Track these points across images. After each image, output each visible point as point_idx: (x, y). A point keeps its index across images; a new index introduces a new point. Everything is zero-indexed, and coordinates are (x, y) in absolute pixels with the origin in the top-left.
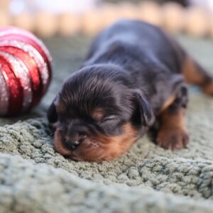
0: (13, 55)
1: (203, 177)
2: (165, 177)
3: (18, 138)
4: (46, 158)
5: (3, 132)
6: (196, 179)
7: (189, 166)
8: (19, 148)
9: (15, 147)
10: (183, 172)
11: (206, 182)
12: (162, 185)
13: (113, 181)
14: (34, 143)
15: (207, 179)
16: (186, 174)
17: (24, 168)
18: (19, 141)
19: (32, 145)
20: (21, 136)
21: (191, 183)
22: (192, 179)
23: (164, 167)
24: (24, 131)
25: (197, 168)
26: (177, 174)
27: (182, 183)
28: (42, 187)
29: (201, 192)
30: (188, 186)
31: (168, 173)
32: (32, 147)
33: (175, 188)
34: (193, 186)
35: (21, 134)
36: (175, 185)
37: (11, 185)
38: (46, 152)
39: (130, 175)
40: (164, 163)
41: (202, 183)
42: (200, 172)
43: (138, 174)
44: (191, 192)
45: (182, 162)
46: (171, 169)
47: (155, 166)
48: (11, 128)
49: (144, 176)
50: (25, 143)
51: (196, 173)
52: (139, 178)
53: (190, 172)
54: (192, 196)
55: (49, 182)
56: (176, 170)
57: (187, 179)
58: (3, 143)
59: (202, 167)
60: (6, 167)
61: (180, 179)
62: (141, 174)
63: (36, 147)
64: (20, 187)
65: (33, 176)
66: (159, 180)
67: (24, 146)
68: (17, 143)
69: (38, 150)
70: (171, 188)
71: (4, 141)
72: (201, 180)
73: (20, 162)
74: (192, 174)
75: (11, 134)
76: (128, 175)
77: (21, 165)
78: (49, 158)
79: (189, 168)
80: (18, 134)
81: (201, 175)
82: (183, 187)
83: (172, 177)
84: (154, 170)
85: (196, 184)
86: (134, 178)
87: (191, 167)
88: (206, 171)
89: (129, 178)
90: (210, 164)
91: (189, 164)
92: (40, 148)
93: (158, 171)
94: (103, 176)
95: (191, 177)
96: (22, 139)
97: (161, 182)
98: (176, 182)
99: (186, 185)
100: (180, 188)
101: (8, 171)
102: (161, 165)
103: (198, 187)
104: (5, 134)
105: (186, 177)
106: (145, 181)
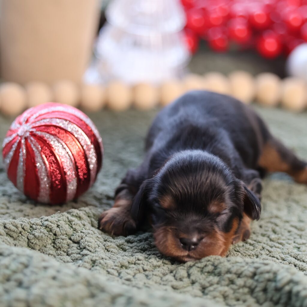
0: (54, 135)
1: (257, 281)
2: (215, 279)
3: (54, 232)
4: (83, 255)
5: (37, 225)
6: (250, 282)
7: (243, 267)
8: (54, 243)
9: (50, 242)
10: (236, 274)
11: (261, 286)
12: (211, 288)
13: (156, 283)
14: (72, 238)
15: (262, 282)
16: (239, 276)
17: (45, 268)
18: (55, 235)
19: (70, 239)
20: (58, 229)
21: (244, 286)
22: (245, 282)
23: (216, 267)
24: (62, 223)
25: (252, 270)
26: (229, 276)
27: (234, 287)
28: (62, 292)
29: (256, 298)
30: (241, 290)
31: (219, 274)
32: (69, 241)
33: (226, 292)
34: (246, 290)
35: (58, 226)
36: (226, 289)
37: (28, 288)
38: (85, 248)
39: (177, 275)
40: (216, 263)
41: (256, 287)
42: (255, 274)
43: (186, 275)
44: (243, 297)
45: (237, 262)
46: (223, 270)
47: (206, 266)
48: (47, 220)
49: (193, 277)
50: (61, 236)
51: (251, 274)
52: (186, 280)
53: (244, 274)
54: (244, 301)
55: (73, 285)
56: (229, 272)
57: (240, 282)
58: (35, 237)
59: (257, 268)
60: (26, 266)
61: (232, 282)
62: (189, 276)
63: (74, 242)
64: (36, 290)
65: (54, 278)
66: (209, 282)
67: (59, 241)
68: (52, 237)
69: (76, 245)
70: (220, 292)
71: (37, 234)
72: (255, 284)
73: (44, 260)
74: (246, 276)
75: (46, 227)
76: (174, 276)
77: (44, 264)
78: (86, 255)
79: (243, 269)
80: (54, 226)
81: (256, 278)
82: (235, 291)
83: (224, 280)
84: (204, 270)
85: (249, 288)
86: (181, 280)
87: (246, 267)
88: (262, 273)
89: (176, 279)
90: (266, 264)
91: (244, 264)
92: (78, 243)
93: (208, 272)
94: (147, 276)
95: (245, 279)
96: (58, 233)
97: (211, 285)
98: (228, 285)
99: (239, 289)
100: (232, 292)
101: (27, 271)
102: (213, 265)
103: (252, 291)
104: (39, 227)
105: (239, 279)
106: (193, 283)
